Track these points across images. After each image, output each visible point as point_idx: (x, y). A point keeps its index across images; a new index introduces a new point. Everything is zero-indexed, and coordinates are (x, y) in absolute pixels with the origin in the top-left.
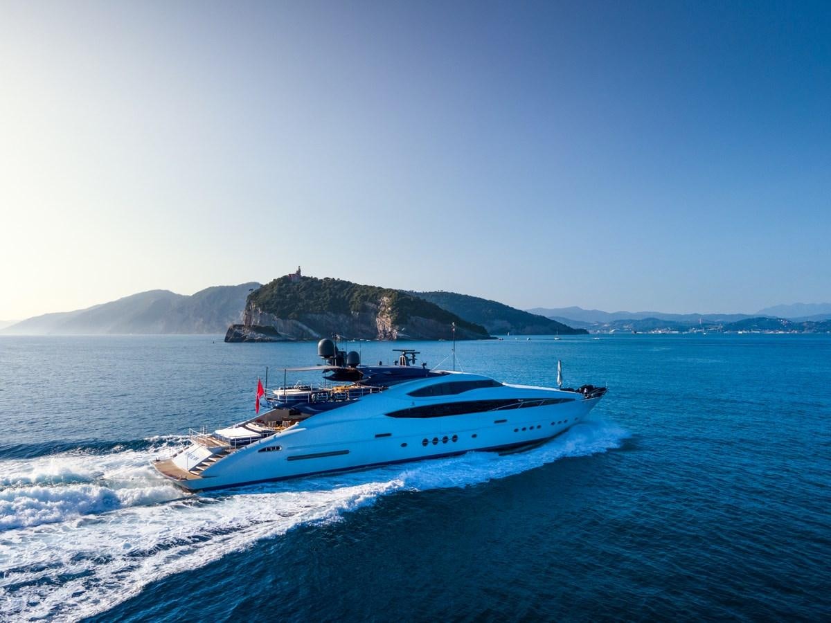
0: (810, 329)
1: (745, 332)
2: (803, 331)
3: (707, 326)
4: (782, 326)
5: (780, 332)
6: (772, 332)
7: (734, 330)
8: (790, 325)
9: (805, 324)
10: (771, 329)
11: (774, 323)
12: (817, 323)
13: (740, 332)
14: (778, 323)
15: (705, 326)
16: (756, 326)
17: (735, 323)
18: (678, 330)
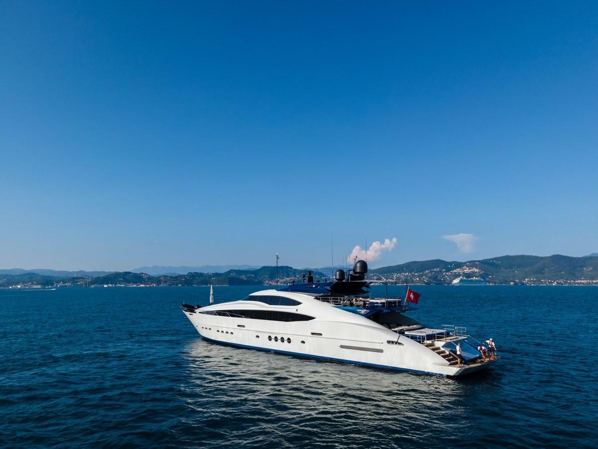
0: (165, 282)
1: (110, 285)
2: (161, 284)
3: (76, 280)
4: (144, 280)
5: (141, 286)
6: (135, 285)
7: (100, 284)
8: (151, 279)
9: (162, 278)
10: (135, 283)
11: (137, 278)
12: (171, 277)
13: (105, 286)
14: (141, 277)
15: (74, 280)
16: (122, 279)
17: (103, 277)
18: (41, 285)
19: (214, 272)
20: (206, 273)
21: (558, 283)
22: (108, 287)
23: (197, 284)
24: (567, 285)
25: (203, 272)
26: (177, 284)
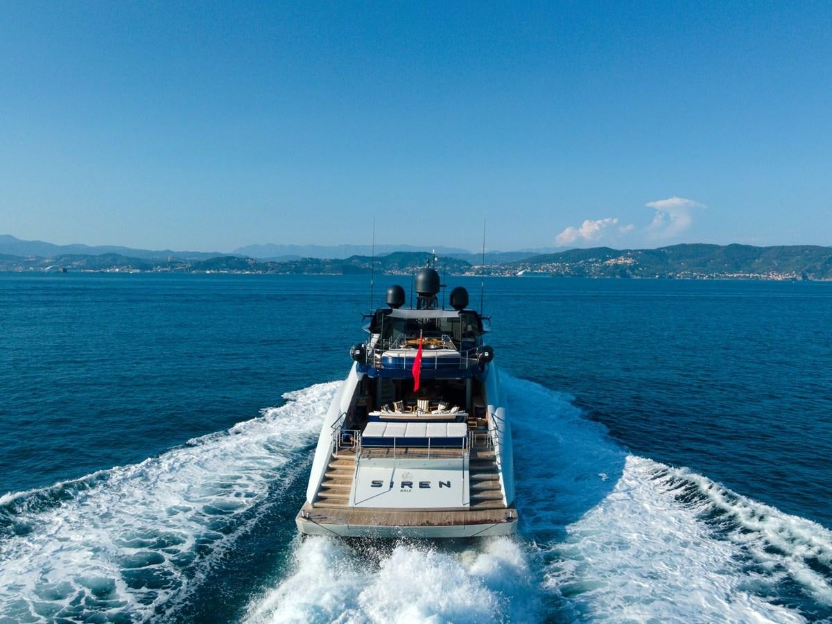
0: (273, 269)
1: (213, 271)
2: (267, 271)
3: (176, 264)
4: (249, 266)
5: (247, 272)
6: (239, 272)
7: (202, 270)
8: (258, 265)
9: (269, 265)
10: (239, 269)
11: (242, 263)
12: (279, 264)
13: (208, 272)
14: (247, 263)
15: (172, 264)
16: (225, 265)
17: (204, 262)
18: (140, 269)
19: (333, 258)
20: (323, 258)
21: (709, 277)
22: (211, 273)
23: (308, 272)
24: (718, 279)
25: (319, 258)
26: (285, 272)
